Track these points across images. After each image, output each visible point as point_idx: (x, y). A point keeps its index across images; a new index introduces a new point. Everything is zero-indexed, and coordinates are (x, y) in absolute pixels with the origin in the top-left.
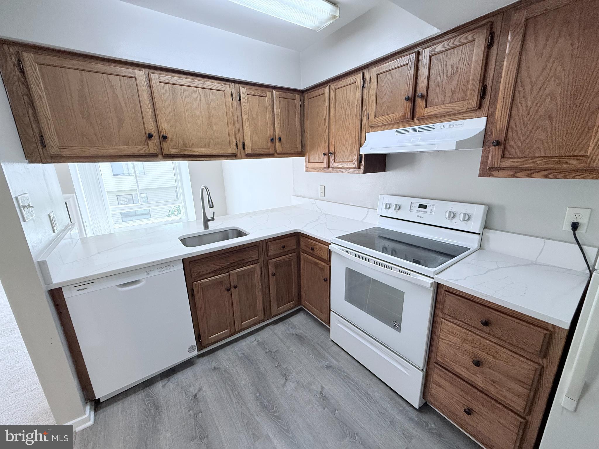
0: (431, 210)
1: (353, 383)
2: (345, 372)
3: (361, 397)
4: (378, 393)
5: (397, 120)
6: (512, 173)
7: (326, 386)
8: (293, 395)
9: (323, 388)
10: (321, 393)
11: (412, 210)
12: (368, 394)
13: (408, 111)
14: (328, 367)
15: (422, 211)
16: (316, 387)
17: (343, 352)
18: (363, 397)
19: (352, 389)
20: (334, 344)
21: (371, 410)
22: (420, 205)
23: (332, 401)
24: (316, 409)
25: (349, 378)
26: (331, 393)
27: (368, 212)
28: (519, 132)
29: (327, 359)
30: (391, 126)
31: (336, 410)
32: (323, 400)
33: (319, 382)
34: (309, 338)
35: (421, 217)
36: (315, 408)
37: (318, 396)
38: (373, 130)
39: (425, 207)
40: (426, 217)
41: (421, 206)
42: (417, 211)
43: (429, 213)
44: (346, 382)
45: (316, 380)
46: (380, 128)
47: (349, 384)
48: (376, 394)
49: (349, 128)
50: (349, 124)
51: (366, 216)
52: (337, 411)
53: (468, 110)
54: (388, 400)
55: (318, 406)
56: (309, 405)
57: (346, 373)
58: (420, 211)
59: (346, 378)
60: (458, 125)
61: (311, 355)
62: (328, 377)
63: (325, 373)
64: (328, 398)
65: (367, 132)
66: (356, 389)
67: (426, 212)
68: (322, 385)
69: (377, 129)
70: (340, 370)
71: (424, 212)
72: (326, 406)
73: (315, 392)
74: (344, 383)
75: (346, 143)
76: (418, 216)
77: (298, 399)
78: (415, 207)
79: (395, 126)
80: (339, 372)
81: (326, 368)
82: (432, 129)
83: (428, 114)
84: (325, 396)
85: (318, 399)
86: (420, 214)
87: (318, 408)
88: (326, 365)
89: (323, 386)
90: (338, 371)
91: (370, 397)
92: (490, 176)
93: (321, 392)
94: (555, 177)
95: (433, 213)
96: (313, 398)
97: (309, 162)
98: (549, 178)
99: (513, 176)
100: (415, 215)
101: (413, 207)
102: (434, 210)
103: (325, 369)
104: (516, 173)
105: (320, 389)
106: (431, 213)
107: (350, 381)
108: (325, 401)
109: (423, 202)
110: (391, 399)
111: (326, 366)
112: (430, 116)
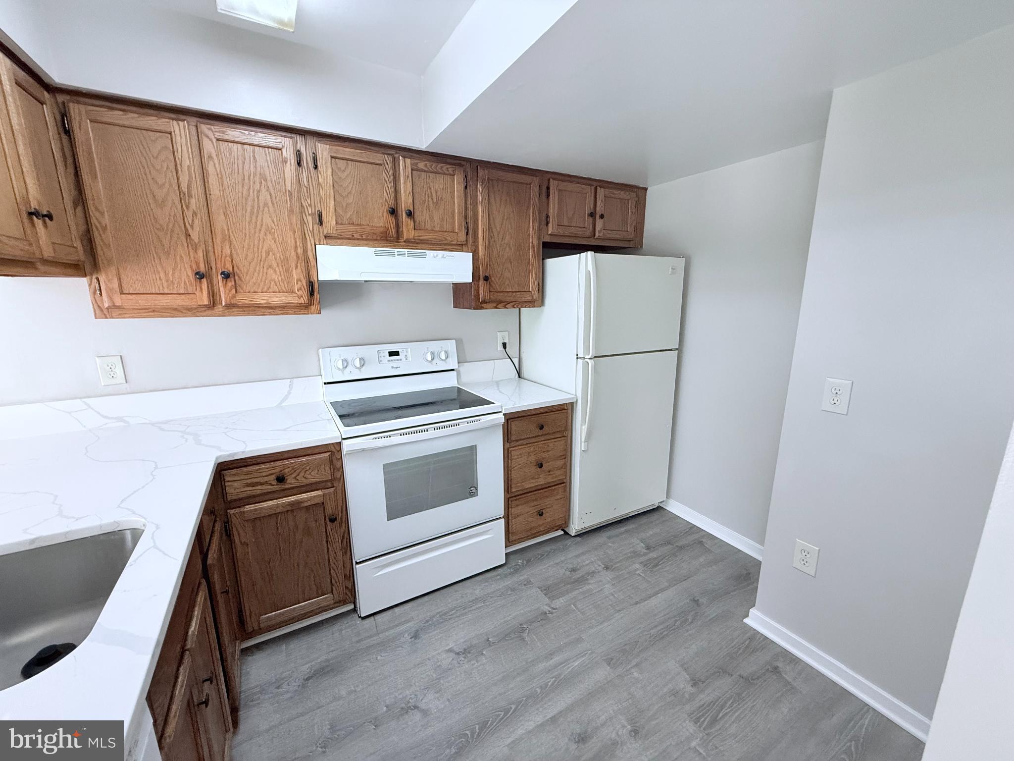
0: (406, 356)
1: (454, 611)
2: (434, 616)
3: (477, 608)
4: (475, 590)
5: (377, 236)
6: (495, 305)
7: (448, 644)
8: (449, 697)
9: (450, 650)
10: (458, 654)
11: (381, 361)
12: (474, 600)
13: (392, 227)
14: (416, 636)
15: (395, 360)
16: (446, 660)
17: (396, 610)
18: (477, 606)
19: (462, 615)
20: (372, 618)
21: (495, 603)
22: (389, 352)
23: (475, 642)
24: (481, 665)
25: (445, 614)
26: (462, 640)
27: (291, 386)
28: (496, 270)
29: (401, 634)
30: (365, 242)
31: (488, 640)
32: (469, 653)
33: (439, 654)
34: (332, 655)
35: (397, 368)
36: (479, 666)
37: (463, 659)
38: (329, 241)
39: (396, 353)
40: (402, 365)
41: (392, 354)
42: (389, 361)
43: (404, 359)
44: (451, 619)
45: (433, 657)
46: (345, 242)
47: (454, 616)
48: (477, 592)
49: (272, 228)
50: (273, 221)
51: (289, 393)
52: (490, 639)
53: (458, 243)
54: (487, 584)
55: (477, 662)
56: (473, 674)
57: (437, 615)
58: (392, 360)
59: (444, 617)
60: (450, 256)
61: (379, 658)
62: (434, 639)
63: (424, 642)
64: (469, 646)
65: (317, 243)
66: (464, 610)
67: (401, 360)
68: (446, 650)
69: (339, 242)
70: (427, 621)
71: (398, 360)
72: (480, 652)
73: (455, 662)
74: (452, 621)
75: (267, 257)
76: (393, 368)
77: (459, 690)
78: (384, 357)
79: (372, 243)
80: (430, 622)
81: (415, 639)
82: (424, 256)
83: (419, 238)
84: (465, 650)
85: (466, 660)
86: (395, 364)
87: (480, 663)
88: (411, 638)
89: (447, 648)
90: (426, 624)
91: (480, 599)
92: (482, 308)
93: (456, 654)
94: (505, 307)
95: (410, 359)
96: (464, 667)
97: (122, 293)
98: (498, 308)
99: (496, 308)
100: (388, 366)
101: (381, 357)
102: (409, 354)
103: (417, 641)
104: (497, 305)
105: (452, 655)
106: (406, 359)
107: (451, 613)
108: (472, 650)
109: (393, 348)
110: (487, 581)
111: (413, 639)
112: (421, 240)
